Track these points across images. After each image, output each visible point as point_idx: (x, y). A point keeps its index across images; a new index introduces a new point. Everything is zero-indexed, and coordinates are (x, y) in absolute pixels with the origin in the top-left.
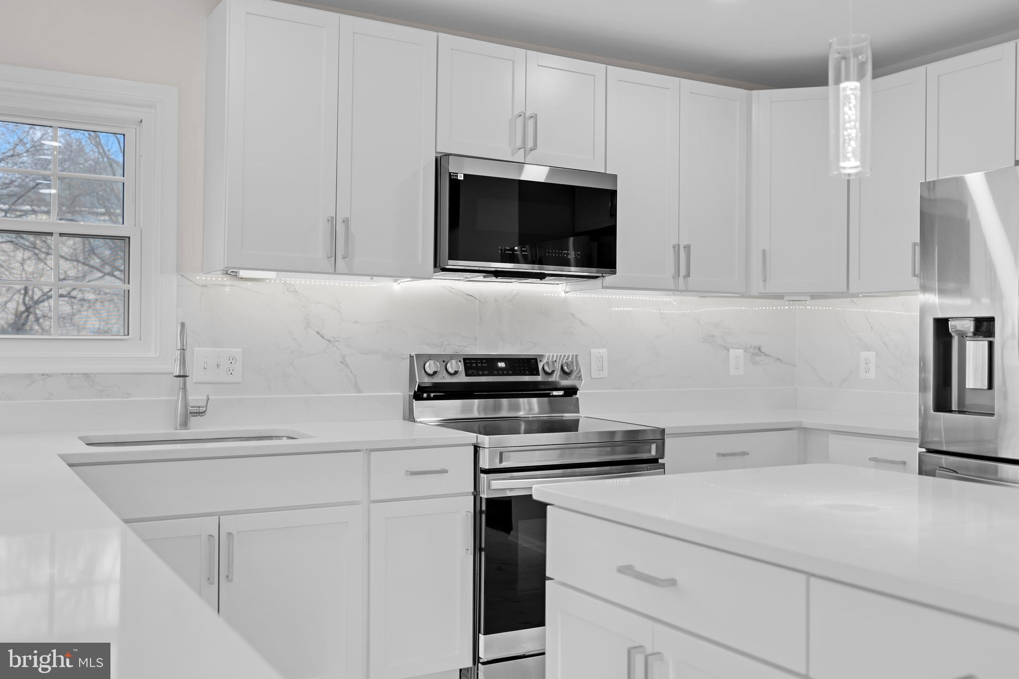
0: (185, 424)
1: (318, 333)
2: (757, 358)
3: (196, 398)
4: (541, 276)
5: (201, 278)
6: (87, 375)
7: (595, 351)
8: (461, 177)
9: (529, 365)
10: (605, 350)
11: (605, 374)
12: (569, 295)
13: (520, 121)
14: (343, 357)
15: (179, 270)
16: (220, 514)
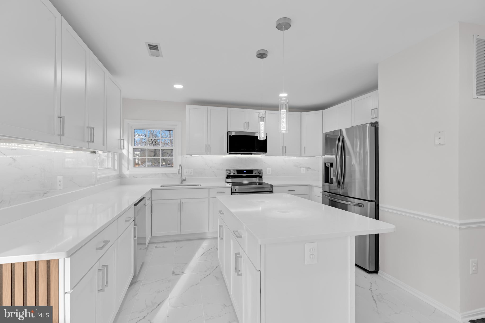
0: (182, 183)
1: (208, 166)
2: (309, 170)
3: (184, 178)
4: (251, 154)
5: (185, 156)
6: (165, 174)
7: (268, 169)
8: (231, 136)
9: (251, 171)
10: (270, 168)
11: (270, 173)
12: (262, 157)
13: (245, 123)
14: (213, 170)
15: (182, 155)
16: (181, 199)
